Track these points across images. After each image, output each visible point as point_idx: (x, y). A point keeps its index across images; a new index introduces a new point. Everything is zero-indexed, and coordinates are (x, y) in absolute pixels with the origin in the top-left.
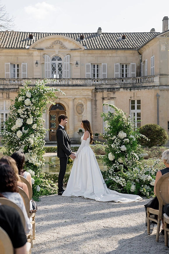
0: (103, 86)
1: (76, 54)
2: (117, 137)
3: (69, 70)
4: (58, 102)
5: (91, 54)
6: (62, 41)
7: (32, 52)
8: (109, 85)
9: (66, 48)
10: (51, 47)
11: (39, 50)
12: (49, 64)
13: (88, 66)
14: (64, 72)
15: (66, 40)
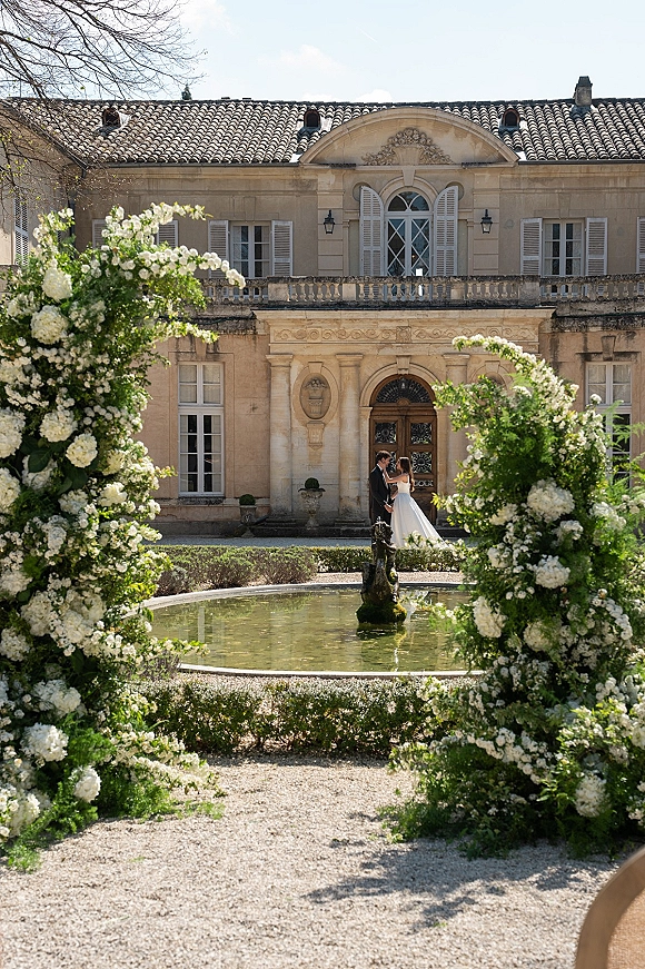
0: (585, 306)
1: (485, 179)
2: (521, 512)
3: (454, 248)
4: (407, 372)
5: (542, 181)
6: (427, 129)
7: (313, 177)
8: (612, 304)
9: (443, 160)
10: (384, 157)
11: (337, 170)
12: (377, 223)
13: (531, 230)
14: (435, 255)
15: (446, 127)
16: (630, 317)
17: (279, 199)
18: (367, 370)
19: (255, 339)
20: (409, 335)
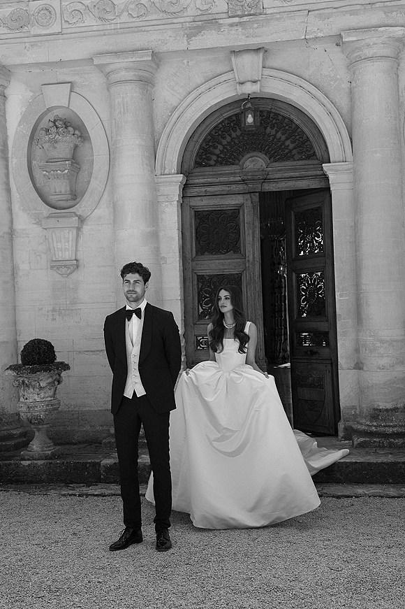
4: (257, 91)
18: (168, 91)
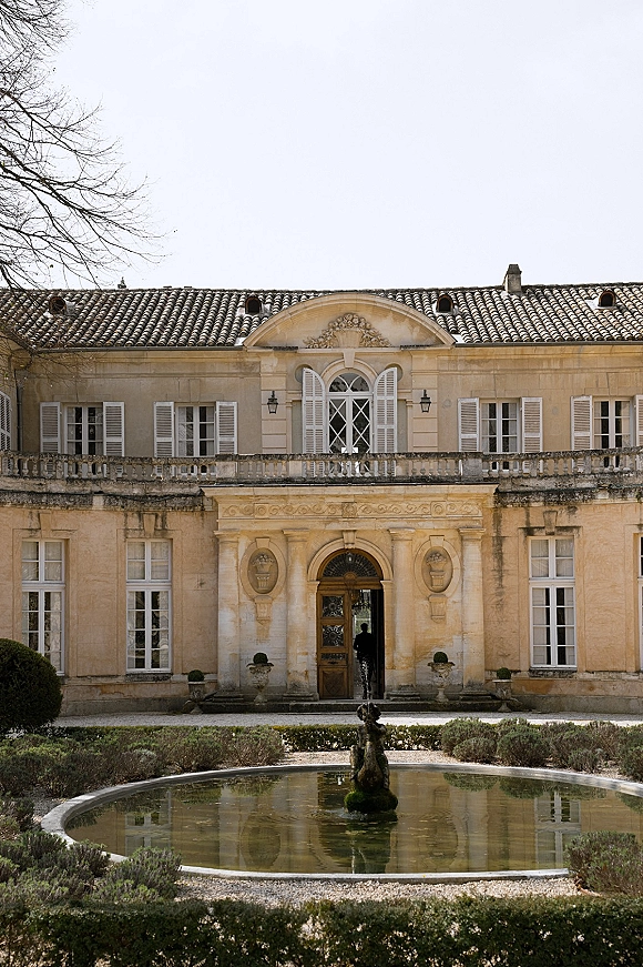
0: (526, 482)
1: (423, 362)
3: (395, 427)
4: (354, 547)
5: (478, 362)
6: (368, 316)
7: (256, 360)
8: (554, 480)
9: (381, 342)
10: (325, 340)
11: (279, 353)
12: (319, 403)
13: (468, 410)
14: (376, 434)
15: (385, 312)
16: (571, 492)
17: (224, 381)
18: (313, 545)
19: (202, 515)
20: (355, 510)
